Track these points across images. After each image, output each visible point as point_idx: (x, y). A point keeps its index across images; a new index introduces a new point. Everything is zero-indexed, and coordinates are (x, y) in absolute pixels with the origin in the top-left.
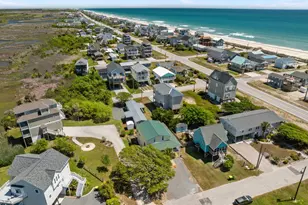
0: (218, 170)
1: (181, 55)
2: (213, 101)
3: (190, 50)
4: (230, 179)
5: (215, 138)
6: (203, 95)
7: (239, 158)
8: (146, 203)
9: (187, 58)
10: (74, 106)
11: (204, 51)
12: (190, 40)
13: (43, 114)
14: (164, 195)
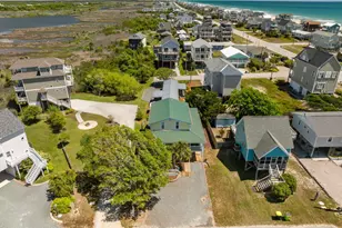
0: (261, 196)
1: (272, 41)
2: (296, 95)
3: (287, 36)
4: (276, 218)
5: (267, 140)
6: (282, 85)
7: (311, 185)
8: (108, 219)
9: (278, 45)
10: (97, 76)
11: (306, 39)
12: (289, 25)
13: (43, 75)
14: (144, 215)
